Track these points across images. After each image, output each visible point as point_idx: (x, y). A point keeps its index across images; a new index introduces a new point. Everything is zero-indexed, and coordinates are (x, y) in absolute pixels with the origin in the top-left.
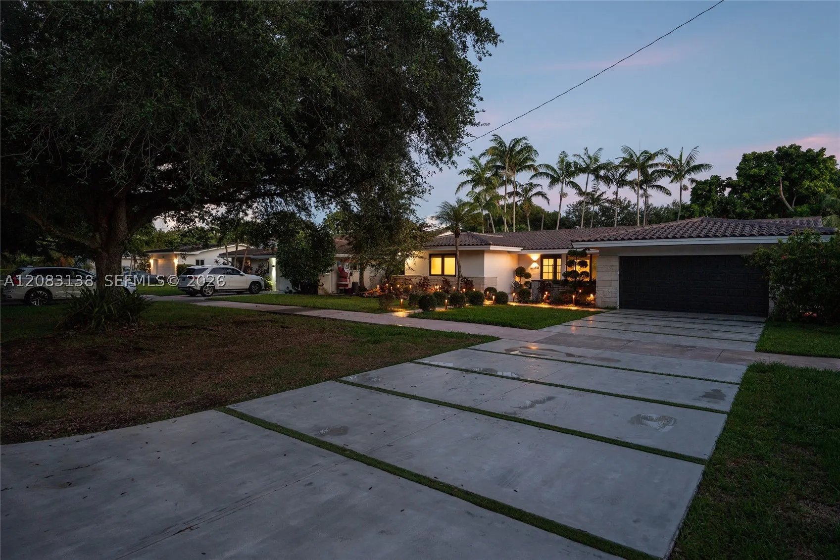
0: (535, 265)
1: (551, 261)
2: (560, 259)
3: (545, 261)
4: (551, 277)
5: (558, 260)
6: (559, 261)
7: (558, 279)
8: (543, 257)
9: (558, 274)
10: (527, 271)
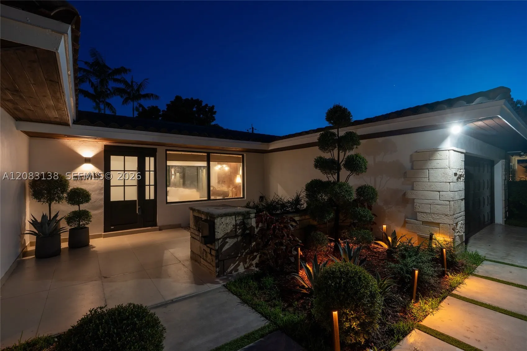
0: (87, 169)
1: (132, 162)
2: (152, 159)
3: (116, 162)
4: (132, 195)
5: (147, 159)
6: (150, 162)
7: (147, 198)
8: (109, 152)
9: (147, 188)
10: (73, 185)
